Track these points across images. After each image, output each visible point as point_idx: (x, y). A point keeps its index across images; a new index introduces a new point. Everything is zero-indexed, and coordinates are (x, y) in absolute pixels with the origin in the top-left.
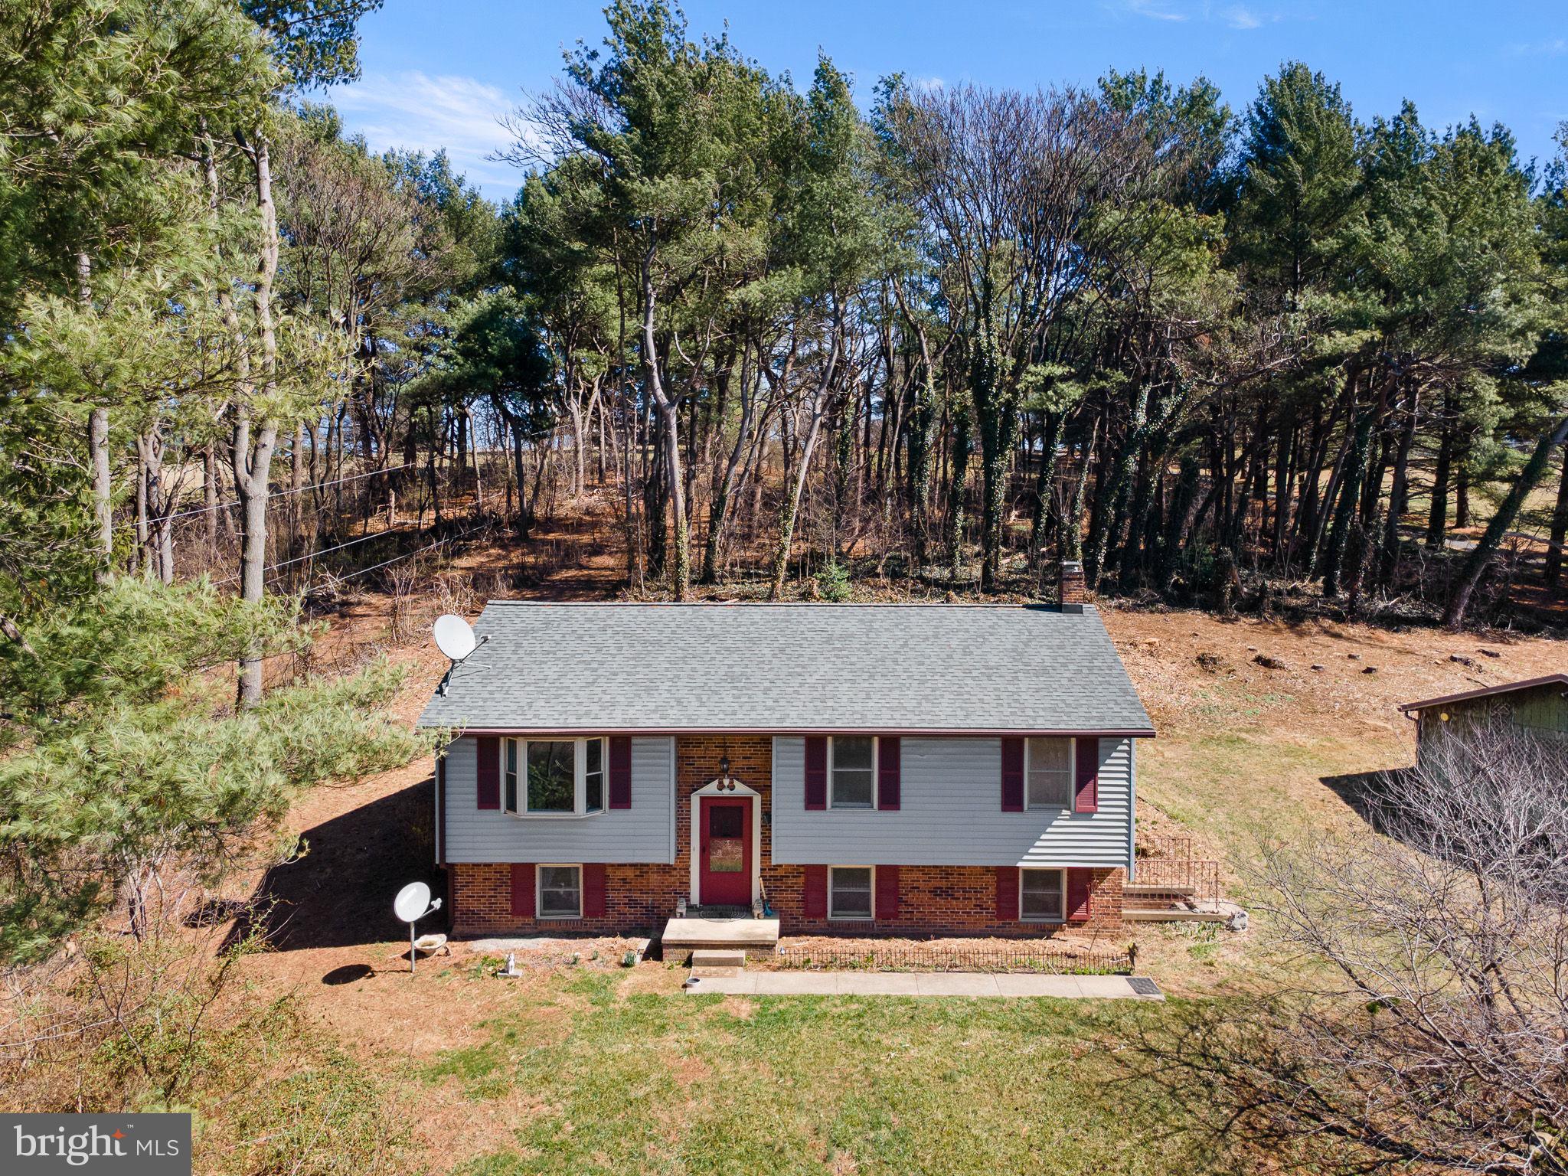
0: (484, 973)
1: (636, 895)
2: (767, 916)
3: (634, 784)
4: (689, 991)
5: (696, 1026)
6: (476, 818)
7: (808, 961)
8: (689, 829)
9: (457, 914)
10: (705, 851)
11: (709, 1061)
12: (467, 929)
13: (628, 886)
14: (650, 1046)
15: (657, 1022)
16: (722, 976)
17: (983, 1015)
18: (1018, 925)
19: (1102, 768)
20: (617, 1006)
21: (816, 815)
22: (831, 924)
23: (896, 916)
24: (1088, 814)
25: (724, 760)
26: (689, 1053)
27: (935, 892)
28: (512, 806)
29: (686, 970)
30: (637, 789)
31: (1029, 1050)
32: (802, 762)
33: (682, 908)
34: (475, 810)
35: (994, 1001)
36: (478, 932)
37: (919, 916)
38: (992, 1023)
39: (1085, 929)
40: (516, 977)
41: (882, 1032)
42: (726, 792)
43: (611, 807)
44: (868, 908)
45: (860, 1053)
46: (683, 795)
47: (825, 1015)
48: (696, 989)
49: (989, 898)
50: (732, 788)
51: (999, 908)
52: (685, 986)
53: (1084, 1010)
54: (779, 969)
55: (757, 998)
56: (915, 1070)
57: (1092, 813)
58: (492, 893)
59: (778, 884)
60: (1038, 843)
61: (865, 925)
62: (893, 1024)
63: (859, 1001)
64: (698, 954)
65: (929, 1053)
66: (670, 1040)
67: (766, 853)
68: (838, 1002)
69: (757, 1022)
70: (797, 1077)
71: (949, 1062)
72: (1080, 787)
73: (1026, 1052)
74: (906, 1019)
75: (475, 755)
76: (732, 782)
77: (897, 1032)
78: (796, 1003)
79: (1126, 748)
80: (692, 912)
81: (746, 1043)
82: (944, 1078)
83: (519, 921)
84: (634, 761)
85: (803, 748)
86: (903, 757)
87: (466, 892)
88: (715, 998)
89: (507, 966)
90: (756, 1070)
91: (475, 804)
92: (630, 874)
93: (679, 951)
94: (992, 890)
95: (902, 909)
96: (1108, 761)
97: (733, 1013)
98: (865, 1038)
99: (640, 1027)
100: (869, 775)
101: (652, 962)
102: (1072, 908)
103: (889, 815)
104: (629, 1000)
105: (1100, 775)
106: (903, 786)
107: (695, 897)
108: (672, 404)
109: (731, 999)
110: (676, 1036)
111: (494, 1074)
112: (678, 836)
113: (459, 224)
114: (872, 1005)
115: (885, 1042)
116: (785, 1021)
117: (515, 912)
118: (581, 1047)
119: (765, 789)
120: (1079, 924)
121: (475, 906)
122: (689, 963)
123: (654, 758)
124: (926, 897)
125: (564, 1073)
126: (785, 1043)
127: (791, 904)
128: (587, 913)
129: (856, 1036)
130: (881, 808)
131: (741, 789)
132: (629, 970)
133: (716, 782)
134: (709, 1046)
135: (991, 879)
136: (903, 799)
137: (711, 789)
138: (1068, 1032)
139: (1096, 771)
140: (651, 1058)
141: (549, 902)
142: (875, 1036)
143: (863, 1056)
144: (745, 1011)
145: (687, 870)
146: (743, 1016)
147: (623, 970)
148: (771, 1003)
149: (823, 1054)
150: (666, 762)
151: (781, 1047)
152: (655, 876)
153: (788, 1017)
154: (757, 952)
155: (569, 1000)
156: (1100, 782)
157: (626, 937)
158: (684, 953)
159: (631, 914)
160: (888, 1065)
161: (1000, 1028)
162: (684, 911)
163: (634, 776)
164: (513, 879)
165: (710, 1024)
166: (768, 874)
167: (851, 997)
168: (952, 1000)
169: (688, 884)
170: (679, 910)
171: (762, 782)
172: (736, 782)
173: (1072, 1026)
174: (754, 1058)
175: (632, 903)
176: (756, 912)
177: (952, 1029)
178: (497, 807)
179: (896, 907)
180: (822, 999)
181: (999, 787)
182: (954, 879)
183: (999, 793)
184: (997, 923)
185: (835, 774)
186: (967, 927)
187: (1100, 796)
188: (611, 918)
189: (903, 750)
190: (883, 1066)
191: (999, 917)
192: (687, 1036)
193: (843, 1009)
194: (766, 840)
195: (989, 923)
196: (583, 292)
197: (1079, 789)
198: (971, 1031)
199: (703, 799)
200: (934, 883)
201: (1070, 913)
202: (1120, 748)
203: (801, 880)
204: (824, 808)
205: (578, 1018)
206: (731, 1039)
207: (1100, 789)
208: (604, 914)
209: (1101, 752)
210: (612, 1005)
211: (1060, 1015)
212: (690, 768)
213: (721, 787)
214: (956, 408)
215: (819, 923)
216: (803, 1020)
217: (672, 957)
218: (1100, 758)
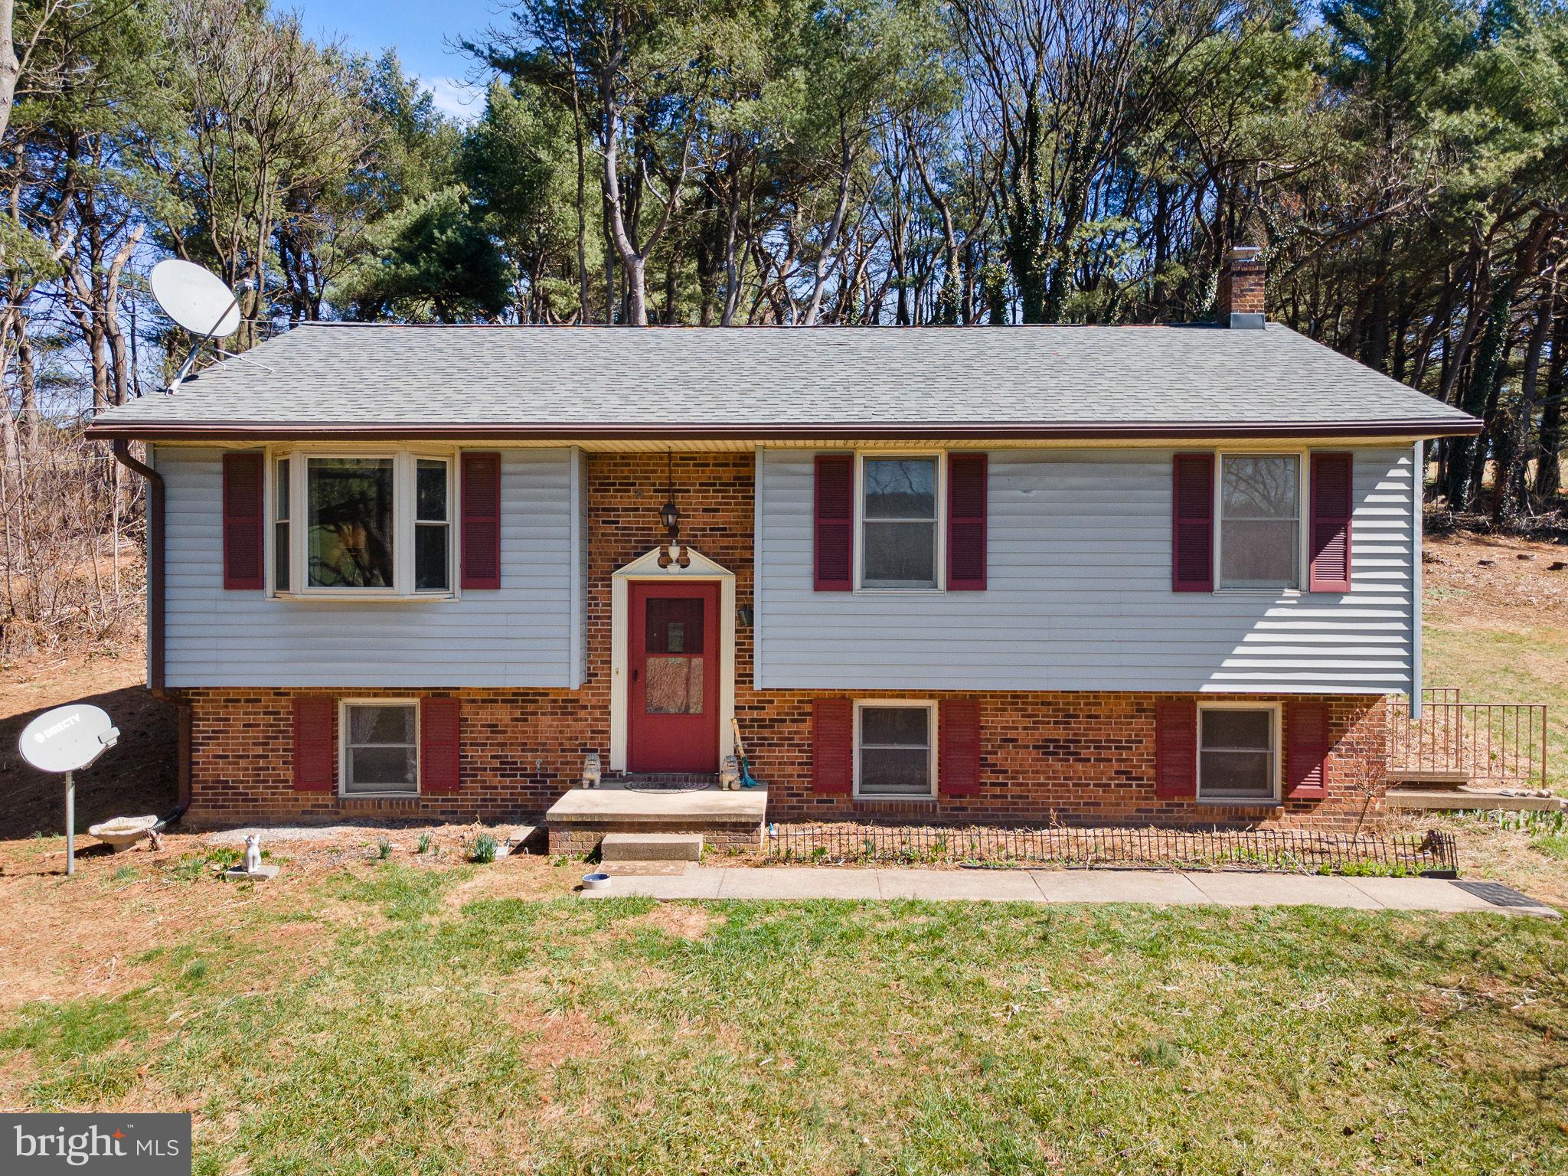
0: (203, 875)
1: (514, 754)
2: (745, 786)
3: (505, 544)
4: (586, 894)
5: (590, 953)
6: (223, 606)
7: (822, 851)
8: (608, 635)
9: (197, 788)
10: (635, 675)
11: (609, 1019)
12: (212, 815)
13: (500, 738)
14: (484, 989)
15: (510, 946)
16: (656, 873)
17: (1187, 935)
18: (1195, 808)
19: (1357, 512)
20: (435, 921)
21: (834, 600)
22: (859, 806)
23: (975, 790)
24: (1332, 597)
25: (670, 508)
26: (565, 1003)
27: (1047, 748)
28: (283, 583)
29: (589, 867)
30: (512, 554)
31: (1317, 1000)
32: (809, 505)
33: (592, 772)
34: (221, 592)
35: (1205, 912)
36: (233, 820)
37: (1017, 790)
38: (1220, 952)
39: (1317, 815)
40: (262, 878)
41: (984, 964)
42: (674, 573)
43: (466, 585)
44: (925, 781)
45: (942, 1006)
46: (597, 578)
47: (861, 933)
48: (603, 890)
49: (1142, 758)
50: (684, 563)
51: (1160, 777)
52: (579, 888)
53: (1404, 932)
54: (766, 863)
55: (719, 906)
56: (1075, 1042)
57: (1340, 594)
58: (260, 750)
59: (766, 733)
60: (1239, 650)
61: (918, 807)
62: (1005, 950)
63: (928, 910)
64: (611, 838)
65: (1097, 1005)
66: (528, 982)
67: (744, 678)
68: (885, 913)
69: (717, 945)
70: (805, 1053)
71: (1150, 1027)
72: (1317, 546)
73: (1312, 1006)
74: (1031, 942)
75: (219, 492)
76: (684, 553)
77: (1017, 966)
78: (797, 913)
79: (1404, 473)
80: (610, 779)
81: (691, 984)
82: (1145, 1057)
83: (308, 799)
84: (506, 505)
85: (810, 481)
86: (992, 494)
87: (214, 749)
88: (638, 906)
89: (245, 859)
90: (710, 1038)
91: (219, 580)
92: (503, 715)
93: (578, 835)
94: (1148, 745)
95: (987, 777)
96: (1370, 499)
97: (672, 930)
98: (949, 976)
99: (473, 956)
100: (930, 529)
101: (528, 858)
102: (1292, 778)
103: (967, 601)
104: (465, 910)
105: (1355, 524)
106: (991, 546)
107: (619, 759)
108: (639, 256)
109: (668, 907)
110: (544, 972)
111: (120, 1048)
112: (590, 649)
113: (410, 131)
114: (956, 916)
115: (995, 984)
116: (777, 944)
117: (300, 784)
118: (335, 995)
119: (742, 565)
120: (1305, 805)
121: (228, 772)
122: (596, 856)
123: (542, 498)
124: (1029, 757)
125: (274, 1044)
126: (775, 985)
127: (789, 769)
128: (427, 786)
129: (929, 972)
130: (951, 587)
131: (701, 567)
132: (480, 867)
133: (656, 553)
134: (611, 990)
135: (1145, 725)
136: (991, 571)
137: (646, 567)
138: (1390, 972)
139: (1348, 515)
140: (482, 1015)
141: (363, 771)
142: (970, 972)
143: (951, 1010)
144: (695, 926)
145: (605, 708)
146: (690, 936)
147: (470, 867)
148: (749, 913)
149: (860, 1006)
150: (563, 505)
151: (766, 992)
152: (547, 720)
153: (784, 936)
154: (726, 837)
155: (344, 913)
156: (1355, 537)
157: (491, 825)
158: (586, 840)
159: (505, 787)
160: (1009, 1029)
161: (1234, 960)
162: (597, 777)
163: (506, 531)
164: (297, 725)
165: (621, 950)
166: (748, 715)
167: (912, 904)
168: (1116, 909)
169: (606, 733)
170: (587, 775)
171: (738, 554)
172: (692, 554)
173: (1392, 959)
174: (708, 1015)
175: (508, 767)
176: (726, 778)
177: (1132, 961)
178: (260, 585)
179: (976, 775)
180: (852, 906)
181: (1167, 548)
182: (1079, 725)
183: (1167, 559)
184: (1157, 803)
185: (867, 526)
186: (1103, 811)
187: (1355, 562)
188: (471, 793)
189: (991, 482)
190: (999, 1031)
191: (1161, 794)
192: (568, 971)
193: (897, 924)
194: (745, 655)
195: (1143, 804)
196: (551, 213)
197: (1316, 548)
198: (1176, 964)
199: (633, 585)
200: (1044, 732)
201: (1290, 783)
202: (1392, 473)
203: (807, 726)
204: (849, 588)
205: (349, 939)
206: (660, 977)
207: (1355, 549)
208: (458, 786)
209: (1357, 481)
210: (426, 918)
211: (1355, 938)
212: (610, 529)
213: (665, 561)
214: (990, 283)
215: (839, 801)
216: (816, 941)
217: (566, 846)
218: (1356, 494)
